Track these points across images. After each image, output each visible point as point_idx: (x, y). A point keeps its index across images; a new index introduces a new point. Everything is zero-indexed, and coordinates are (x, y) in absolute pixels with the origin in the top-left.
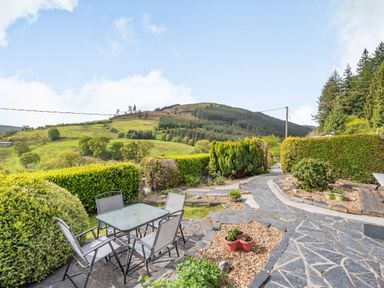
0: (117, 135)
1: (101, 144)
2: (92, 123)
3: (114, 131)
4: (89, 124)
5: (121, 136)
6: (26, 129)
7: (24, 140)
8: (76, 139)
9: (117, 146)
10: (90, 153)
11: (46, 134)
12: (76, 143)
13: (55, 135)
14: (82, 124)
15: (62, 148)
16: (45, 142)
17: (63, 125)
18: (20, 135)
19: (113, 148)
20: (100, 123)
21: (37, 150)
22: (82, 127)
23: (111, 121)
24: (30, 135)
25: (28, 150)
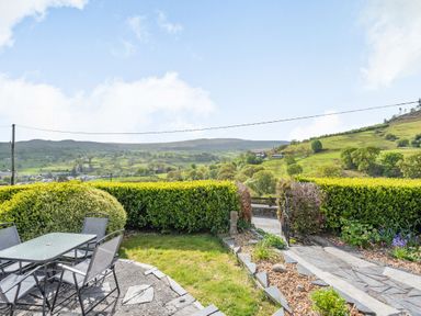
0: (395, 143)
1: (368, 155)
2: (360, 131)
3: (391, 138)
4: (355, 132)
5: (403, 144)
6: (294, 143)
7: (292, 153)
8: (338, 150)
9: (393, 158)
10: (353, 167)
11: (309, 146)
12: (338, 155)
13: (318, 147)
14: (347, 133)
15: (323, 161)
16: (308, 155)
17: (326, 136)
18: (289, 149)
19: (384, 162)
20: (370, 129)
21: (301, 163)
22: (346, 137)
23: (387, 124)
24: (296, 148)
25: (294, 162)
